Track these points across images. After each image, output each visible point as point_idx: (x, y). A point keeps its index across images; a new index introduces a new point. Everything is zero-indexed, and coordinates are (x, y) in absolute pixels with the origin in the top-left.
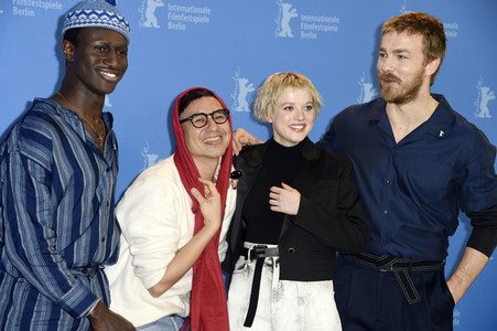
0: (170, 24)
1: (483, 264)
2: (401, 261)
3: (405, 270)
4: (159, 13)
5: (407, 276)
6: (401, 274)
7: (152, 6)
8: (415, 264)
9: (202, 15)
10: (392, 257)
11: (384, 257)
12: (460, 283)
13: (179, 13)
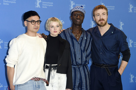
0: (43, 6)
1: (127, 64)
2: (106, 65)
3: (108, 67)
4: (40, 4)
5: (108, 69)
6: (107, 68)
7: (38, 2)
8: (110, 66)
9: (51, 4)
10: (104, 64)
11: (102, 64)
12: (121, 70)
13: (45, 4)
